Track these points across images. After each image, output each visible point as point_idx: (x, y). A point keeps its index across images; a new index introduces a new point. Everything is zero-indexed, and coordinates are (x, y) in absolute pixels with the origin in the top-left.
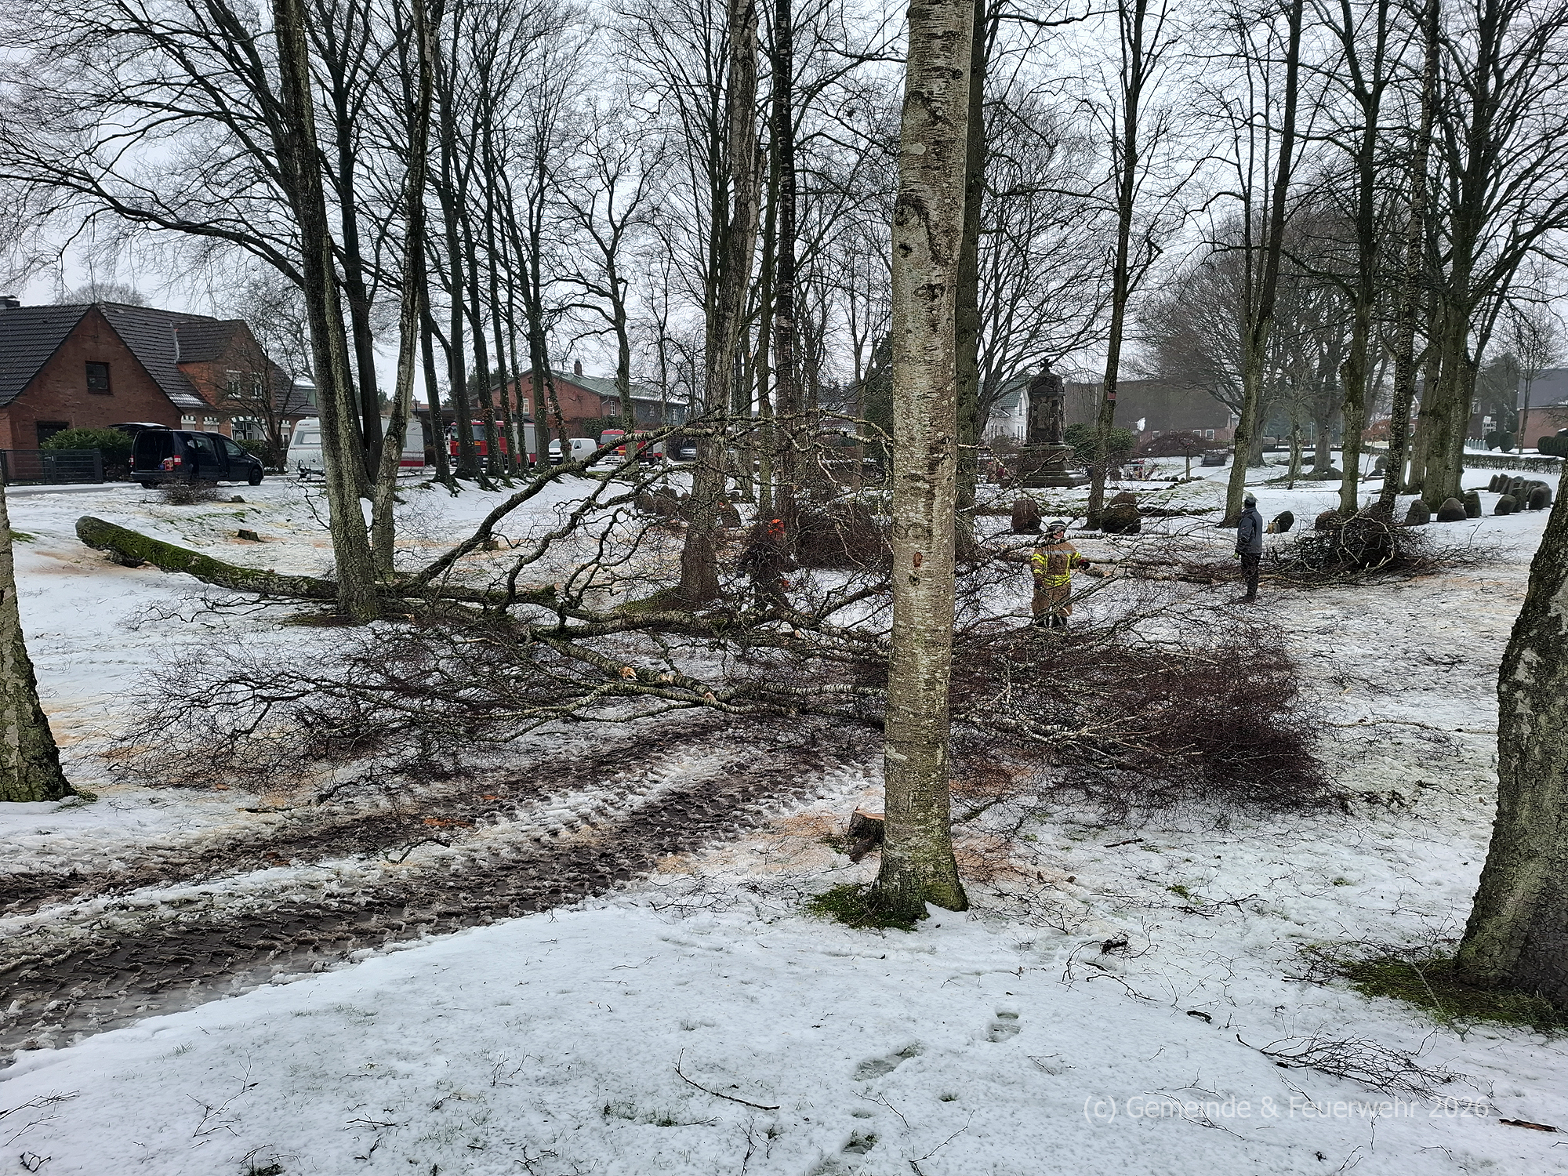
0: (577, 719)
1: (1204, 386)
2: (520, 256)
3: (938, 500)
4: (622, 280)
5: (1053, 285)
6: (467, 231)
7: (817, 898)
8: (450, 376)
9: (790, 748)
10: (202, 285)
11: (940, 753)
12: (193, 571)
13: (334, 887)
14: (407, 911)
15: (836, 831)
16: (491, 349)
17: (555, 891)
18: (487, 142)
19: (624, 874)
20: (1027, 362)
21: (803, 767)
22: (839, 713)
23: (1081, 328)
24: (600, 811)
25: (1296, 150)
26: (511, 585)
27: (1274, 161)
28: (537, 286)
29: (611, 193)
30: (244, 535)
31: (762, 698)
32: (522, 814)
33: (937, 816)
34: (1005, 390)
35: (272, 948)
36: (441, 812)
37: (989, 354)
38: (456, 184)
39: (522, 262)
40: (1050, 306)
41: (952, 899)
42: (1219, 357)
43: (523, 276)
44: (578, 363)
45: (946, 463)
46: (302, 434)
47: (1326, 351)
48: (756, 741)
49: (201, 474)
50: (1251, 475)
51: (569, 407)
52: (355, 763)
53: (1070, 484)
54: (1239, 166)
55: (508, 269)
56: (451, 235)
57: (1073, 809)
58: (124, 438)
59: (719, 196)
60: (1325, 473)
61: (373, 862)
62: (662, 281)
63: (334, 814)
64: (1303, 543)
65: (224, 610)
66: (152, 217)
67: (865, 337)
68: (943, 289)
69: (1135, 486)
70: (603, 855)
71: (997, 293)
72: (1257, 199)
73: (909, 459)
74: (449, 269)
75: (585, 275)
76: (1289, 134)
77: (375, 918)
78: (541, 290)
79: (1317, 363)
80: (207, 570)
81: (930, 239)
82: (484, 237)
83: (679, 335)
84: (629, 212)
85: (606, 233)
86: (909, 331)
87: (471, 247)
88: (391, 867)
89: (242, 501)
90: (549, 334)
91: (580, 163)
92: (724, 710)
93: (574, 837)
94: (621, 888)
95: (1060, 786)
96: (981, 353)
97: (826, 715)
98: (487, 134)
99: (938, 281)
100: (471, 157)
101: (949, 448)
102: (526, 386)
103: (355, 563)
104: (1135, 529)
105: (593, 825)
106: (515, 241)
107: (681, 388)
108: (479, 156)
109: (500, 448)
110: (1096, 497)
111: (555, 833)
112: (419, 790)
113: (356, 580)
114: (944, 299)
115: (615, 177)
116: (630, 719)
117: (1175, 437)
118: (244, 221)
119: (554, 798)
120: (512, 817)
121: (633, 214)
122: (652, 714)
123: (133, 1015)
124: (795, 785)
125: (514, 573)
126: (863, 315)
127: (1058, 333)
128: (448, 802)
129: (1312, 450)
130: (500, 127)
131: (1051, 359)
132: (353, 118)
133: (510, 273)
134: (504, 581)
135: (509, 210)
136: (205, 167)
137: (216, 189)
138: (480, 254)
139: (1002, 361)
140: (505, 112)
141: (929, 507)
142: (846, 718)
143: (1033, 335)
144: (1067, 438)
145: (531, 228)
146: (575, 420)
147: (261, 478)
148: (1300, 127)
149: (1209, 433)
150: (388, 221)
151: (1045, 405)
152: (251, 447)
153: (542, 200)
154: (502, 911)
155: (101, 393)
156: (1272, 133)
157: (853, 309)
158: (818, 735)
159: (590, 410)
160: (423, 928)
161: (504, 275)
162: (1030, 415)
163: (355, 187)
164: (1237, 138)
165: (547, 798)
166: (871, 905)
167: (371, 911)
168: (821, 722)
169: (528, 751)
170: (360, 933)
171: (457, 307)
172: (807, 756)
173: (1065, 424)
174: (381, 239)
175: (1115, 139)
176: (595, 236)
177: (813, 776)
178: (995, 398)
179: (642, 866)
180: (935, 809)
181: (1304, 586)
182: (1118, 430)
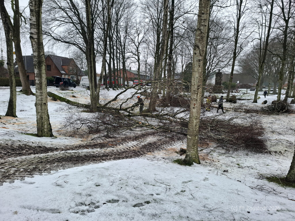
0: (132, 130)
1: (251, 75)
2: (122, 48)
3: (199, 95)
4: (139, 53)
5: (222, 55)
6: (113, 44)
7: (174, 160)
8: (108, 70)
9: (169, 137)
10: (68, 52)
11: (197, 137)
12: (66, 102)
13: (97, 152)
14: (109, 157)
15: (177, 151)
16: (116, 65)
17: (131, 156)
18: (117, 28)
19: (142, 155)
20: (215, 69)
21: (171, 140)
22: (177, 132)
23: (227, 63)
24: (137, 145)
25: (271, 30)
26: (121, 107)
27: (267, 32)
28: (124, 54)
29: (138, 37)
30: (73, 96)
31: (164, 129)
32: (124, 144)
33: (196, 148)
34: (211, 75)
35: (90, 160)
36: (111, 143)
37: (208, 68)
38: (111, 35)
39: (122, 49)
40: (220, 59)
41: (198, 162)
42: (254, 69)
43: (122, 52)
44: (130, 67)
45: (200, 89)
46: (83, 79)
47: (276, 69)
48: (163, 136)
49: (66, 85)
50: (259, 93)
51: (129, 76)
52: (97, 135)
53: (223, 93)
54: (259, 33)
55: (119, 50)
56: (110, 44)
57: (219, 150)
58: (53, 79)
59: (158, 37)
60: (275, 93)
61: (102, 149)
62: (147, 53)
63: (94, 142)
64: (268, 107)
65: (71, 109)
66: (59, 40)
67: (184, 64)
68: (201, 60)
69: (236, 94)
70: (138, 151)
71: (210, 56)
72: (263, 40)
73: (194, 88)
74: (109, 50)
75: (133, 52)
76: (270, 27)
77: (104, 157)
78: (125, 54)
79: (274, 71)
80: (68, 102)
81: (200, 52)
82: (116, 45)
83: (149, 63)
84: (141, 40)
85: (137, 44)
86: (195, 67)
87: (113, 46)
88: (105, 151)
89: (73, 90)
90: (126, 62)
91: (133, 31)
92: (157, 130)
93: (133, 149)
94: (142, 156)
95: (218, 147)
96: (206, 68)
97: (176, 132)
98: (117, 26)
99: (201, 59)
100: (114, 30)
101: (201, 86)
102: (122, 72)
103: (94, 102)
104: (235, 102)
105: (136, 147)
106: (121, 45)
107: (149, 73)
108: (115, 30)
109: (117, 83)
110: (228, 96)
111: (130, 148)
112: (107, 139)
113: (94, 105)
114: (201, 62)
115: (139, 34)
116: (141, 131)
117: (245, 85)
118: (75, 41)
119: (129, 142)
120: (123, 145)
121: (142, 41)
122: (144, 130)
123: (72, 167)
124: (170, 143)
125: (121, 105)
126: (184, 60)
127: (222, 64)
128: (112, 142)
129: (273, 88)
130: (119, 25)
131: (220, 69)
132: (94, 23)
133: (120, 51)
134: (120, 106)
135: (120, 40)
136: (69, 32)
137: (70, 35)
138: (115, 48)
139: (211, 69)
140: (120, 22)
141: (197, 96)
142: (179, 133)
143: (217, 64)
144: (223, 84)
145: (124, 43)
146: (130, 78)
147: (76, 86)
148: (272, 26)
149: (252, 84)
150: (99, 42)
151: (219, 78)
152: (74, 81)
153: (126, 38)
154: (123, 158)
155: (49, 70)
156: (266, 27)
157: (182, 58)
158: (174, 135)
159: (132, 76)
160: (112, 159)
161: (119, 51)
162: (216, 80)
163: (94, 36)
164: (259, 28)
165: (128, 142)
166: (184, 162)
167: (103, 156)
168: (175, 134)
169: (124, 135)
170: (102, 159)
171: (110, 57)
172: (172, 139)
173: (222, 82)
174: (98, 45)
175: (235, 28)
176: (135, 44)
177: (173, 142)
178: (209, 76)
179: (145, 154)
180: (195, 147)
181: (268, 114)
182: (233, 83)
